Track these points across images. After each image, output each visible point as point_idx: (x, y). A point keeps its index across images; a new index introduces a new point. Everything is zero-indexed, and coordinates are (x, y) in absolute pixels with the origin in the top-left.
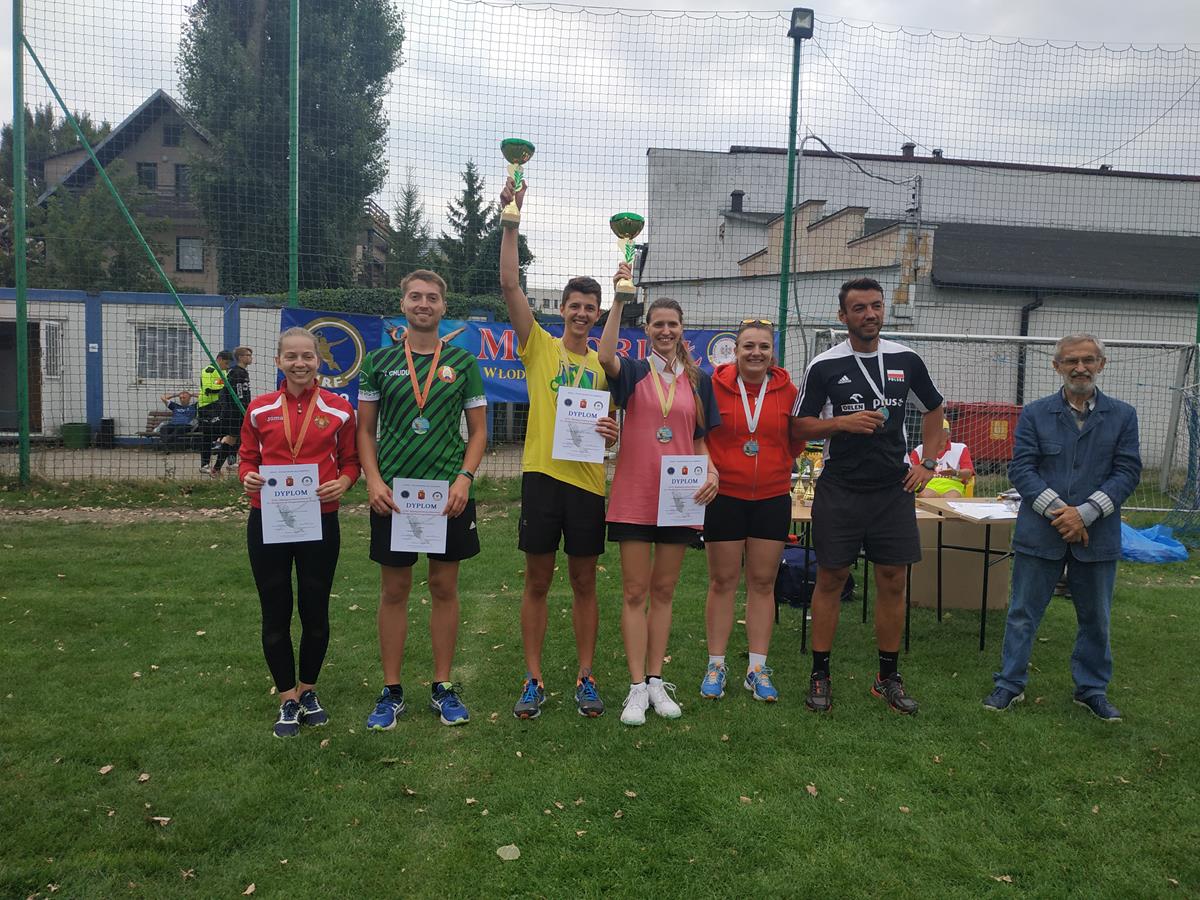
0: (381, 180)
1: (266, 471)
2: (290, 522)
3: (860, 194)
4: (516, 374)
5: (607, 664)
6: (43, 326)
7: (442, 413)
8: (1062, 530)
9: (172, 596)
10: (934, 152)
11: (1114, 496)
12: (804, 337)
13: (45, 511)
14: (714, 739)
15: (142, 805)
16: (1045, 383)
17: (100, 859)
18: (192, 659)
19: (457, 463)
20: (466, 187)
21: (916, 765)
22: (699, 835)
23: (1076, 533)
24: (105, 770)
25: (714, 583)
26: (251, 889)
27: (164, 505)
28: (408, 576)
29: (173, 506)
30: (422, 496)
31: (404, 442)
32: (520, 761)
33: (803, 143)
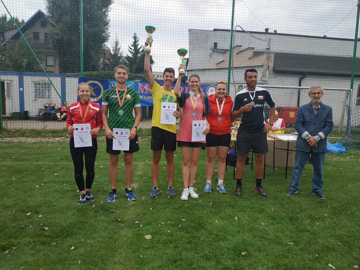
0: (108, 38)
1: (75, 126)
2: (82, 141)
3: (252, 43)
4: (149, 97)
5: (177, 183)
6: (5, 83)
7: (128, 108)
8: (310, 143)
9: (47, 163)
10: (274, 31)
11: (325, 133)
12: (235, 87)
13: (8, 138)
14: (208, 204)
15: (40, 224)
16: (306, 100)
17: (28, 240)
18: (54, 182)
19: (132, 124)
20: (134, 41)
21: (266, 212)
22: (203, 231)
23: (314, 144)
24: (28, 214)
25: (208, 159)
26: (73, 248)
27: (44, 137)
28: (118, 157)
29: (47, 137)
30: (122, 134)
31: (116, 117)
32: (151, 211)
33: (235, 28)
